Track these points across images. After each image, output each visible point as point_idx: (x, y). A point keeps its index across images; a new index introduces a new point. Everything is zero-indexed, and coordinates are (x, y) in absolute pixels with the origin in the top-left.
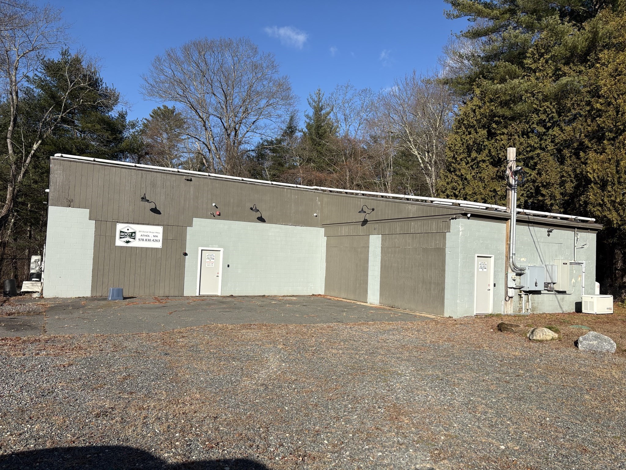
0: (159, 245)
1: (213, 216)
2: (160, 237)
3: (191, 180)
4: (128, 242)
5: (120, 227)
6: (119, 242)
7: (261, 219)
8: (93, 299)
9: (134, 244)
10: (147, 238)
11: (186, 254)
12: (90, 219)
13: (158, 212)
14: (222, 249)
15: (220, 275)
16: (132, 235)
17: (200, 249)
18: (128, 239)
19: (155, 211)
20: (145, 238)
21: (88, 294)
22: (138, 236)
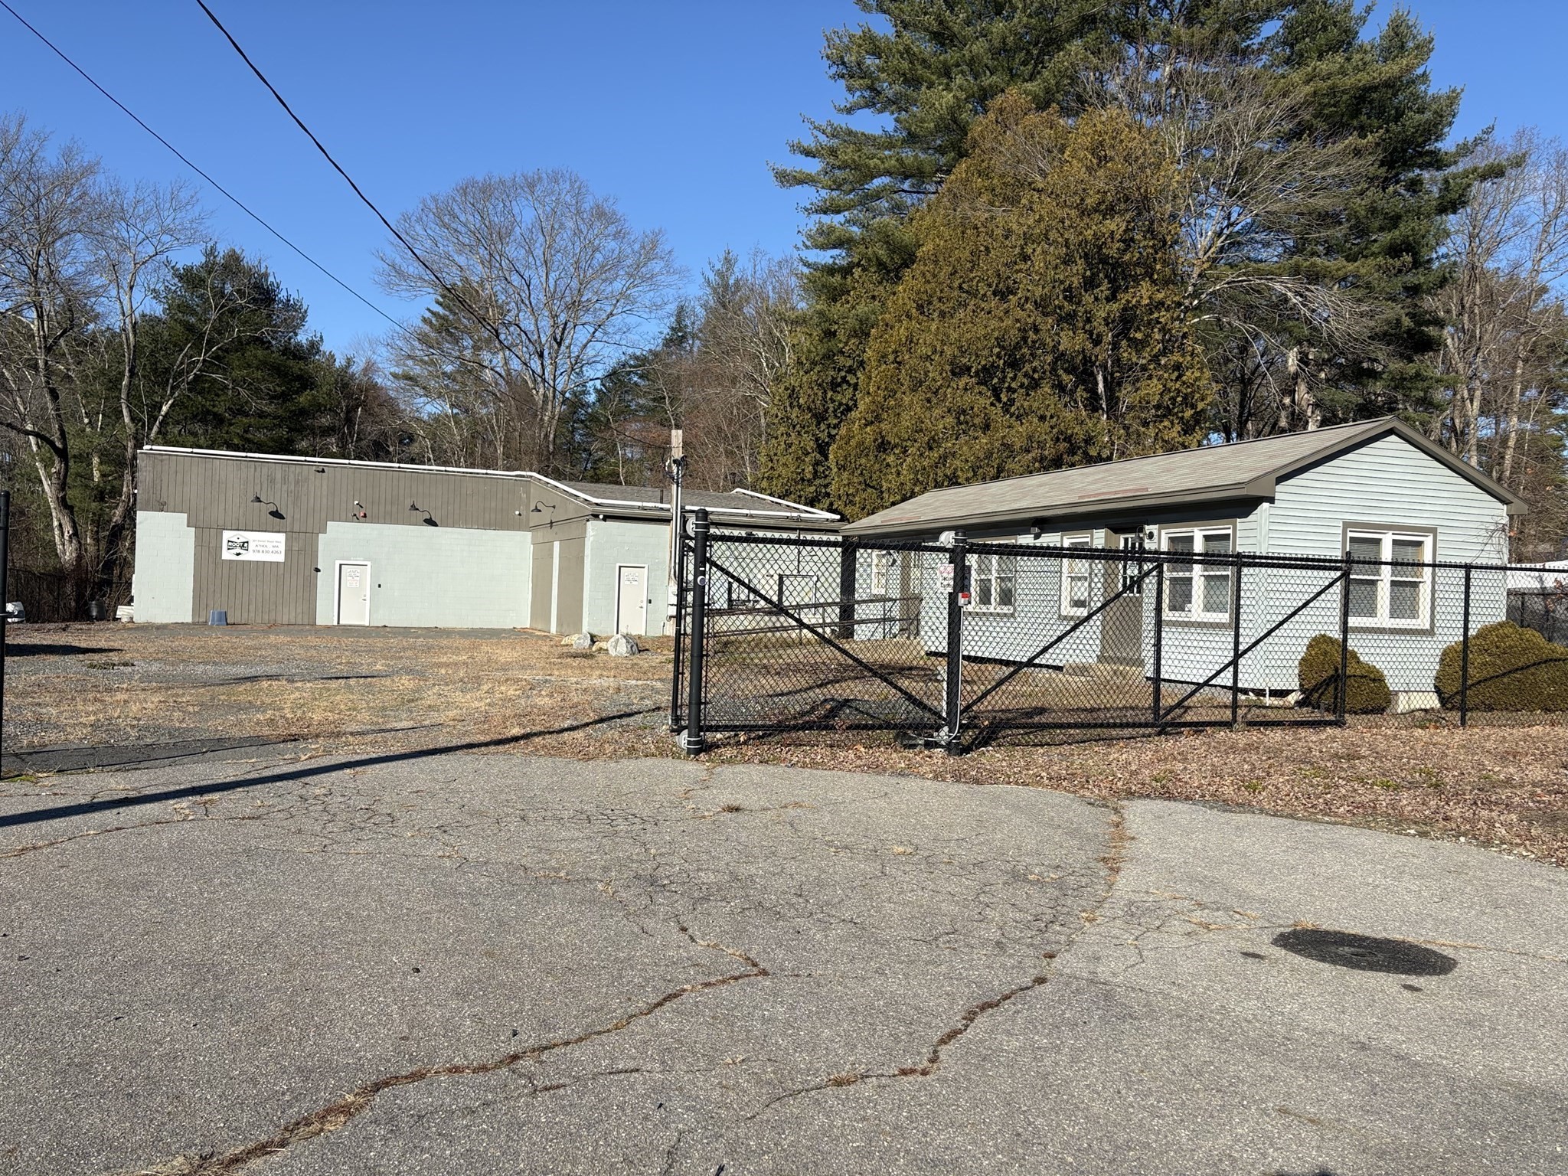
0: (281, 558)
1: (356, 518)
2: (282, 547)
3: (323, 471)
4: (238, 554)
5: (227, 535)
6: (227, 555)
7: (431, 522)
8: (194, 623)
9: (246, 556)
10: (264, 549)
11: (317, 570)
12: (188, 526)
13: (281, 517)
14: (369, 563)
15: (368, 598)
16: (244, 545)
17: (338, 563)
18: (238, 550)
19: (276, 514)
20: (261, 549)
21: (189, 620)
22: (252, 546)
